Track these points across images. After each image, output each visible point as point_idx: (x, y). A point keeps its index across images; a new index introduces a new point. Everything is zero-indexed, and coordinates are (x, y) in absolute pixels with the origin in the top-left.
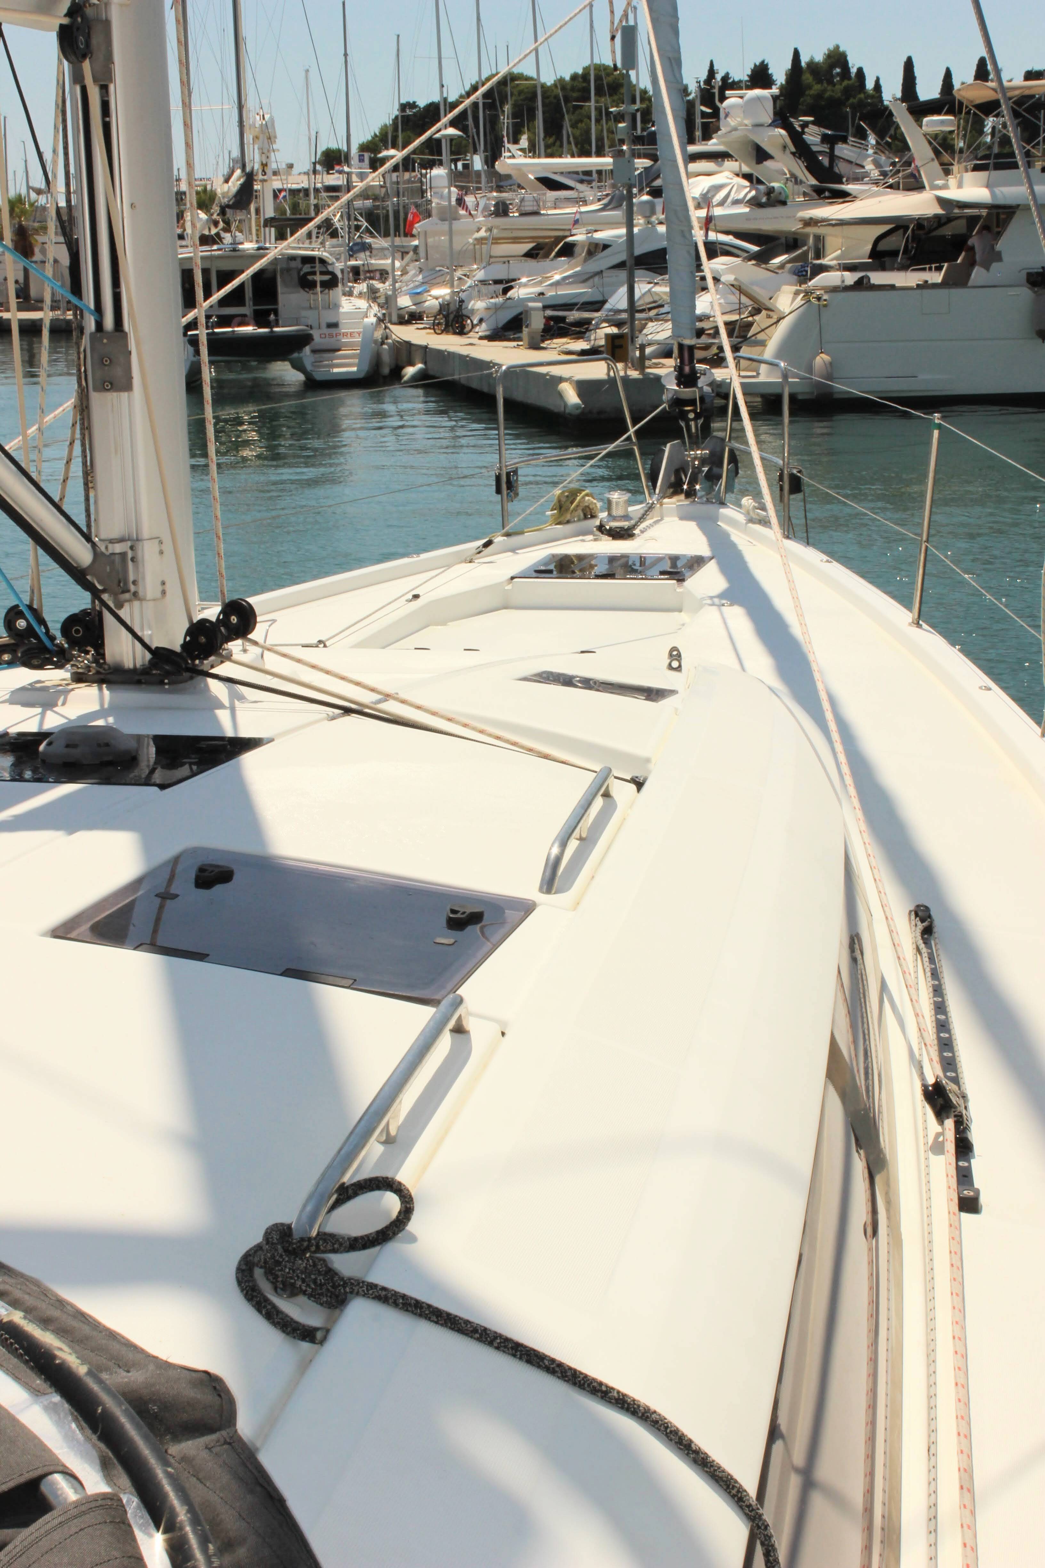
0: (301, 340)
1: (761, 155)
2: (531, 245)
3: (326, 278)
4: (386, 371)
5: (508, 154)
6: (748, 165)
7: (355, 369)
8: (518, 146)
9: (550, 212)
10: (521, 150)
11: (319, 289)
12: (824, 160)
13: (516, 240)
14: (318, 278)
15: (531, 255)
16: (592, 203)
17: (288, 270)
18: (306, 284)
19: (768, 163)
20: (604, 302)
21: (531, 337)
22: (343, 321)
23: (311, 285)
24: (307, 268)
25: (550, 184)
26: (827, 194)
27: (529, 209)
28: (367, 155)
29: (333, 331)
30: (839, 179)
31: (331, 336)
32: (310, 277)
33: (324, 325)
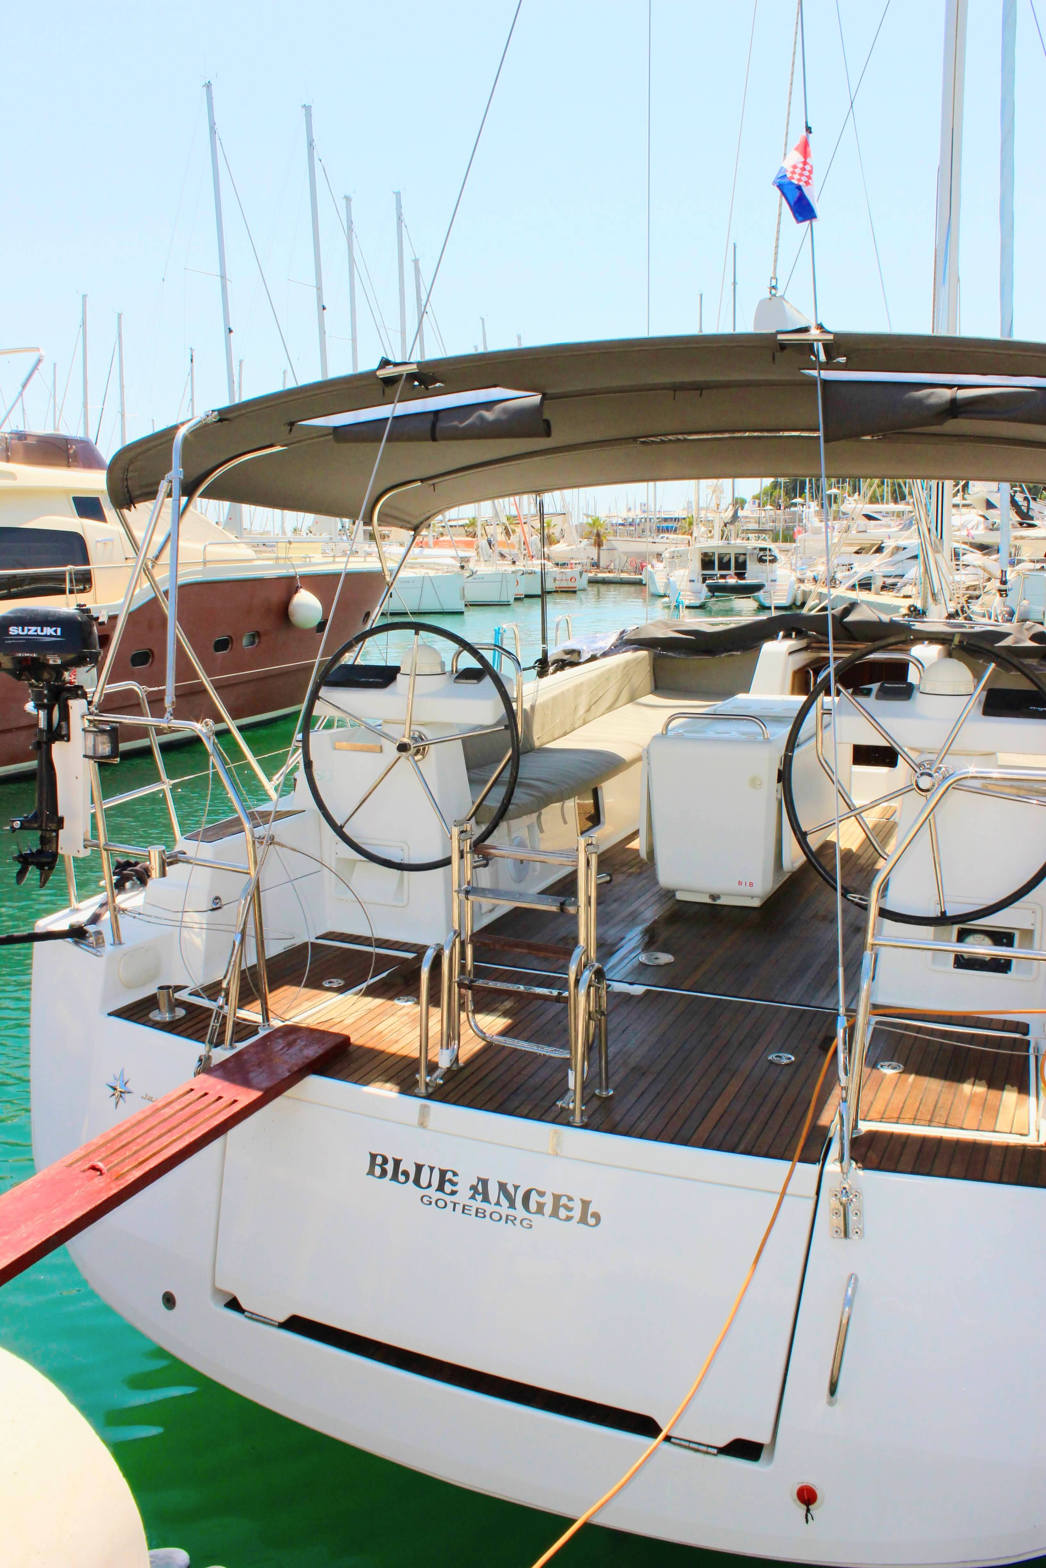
0: (758, 587)
1: (990, 505)
2: (859, 548)
3: (771, 558)
4: (799, 603)
5: (848, 502)
6: (982, 511)
7: (784, 602)
8: (852, 498)
9: (872, 531)
10: (855, 500)
11: (768, 563)
12: (1025, 509)
13: (851, 545)
14: (768, 558)
15: (857, 553)
16: (894, 527)
17: (752, 554)
18: (761, 560)
19: (992, 511)
20: (903, 576)
21: (876, 590)
22: (778, 579)
23: (764, 561)
24: (762, 553)
25: (869, 517)
26: (1025, 525)
27: (861, 530)
28: (757, 501)
29: (773, 583)
30: (1032, 518)
31: (772, 586)
32: (763, 558)
33: (769, 580)
